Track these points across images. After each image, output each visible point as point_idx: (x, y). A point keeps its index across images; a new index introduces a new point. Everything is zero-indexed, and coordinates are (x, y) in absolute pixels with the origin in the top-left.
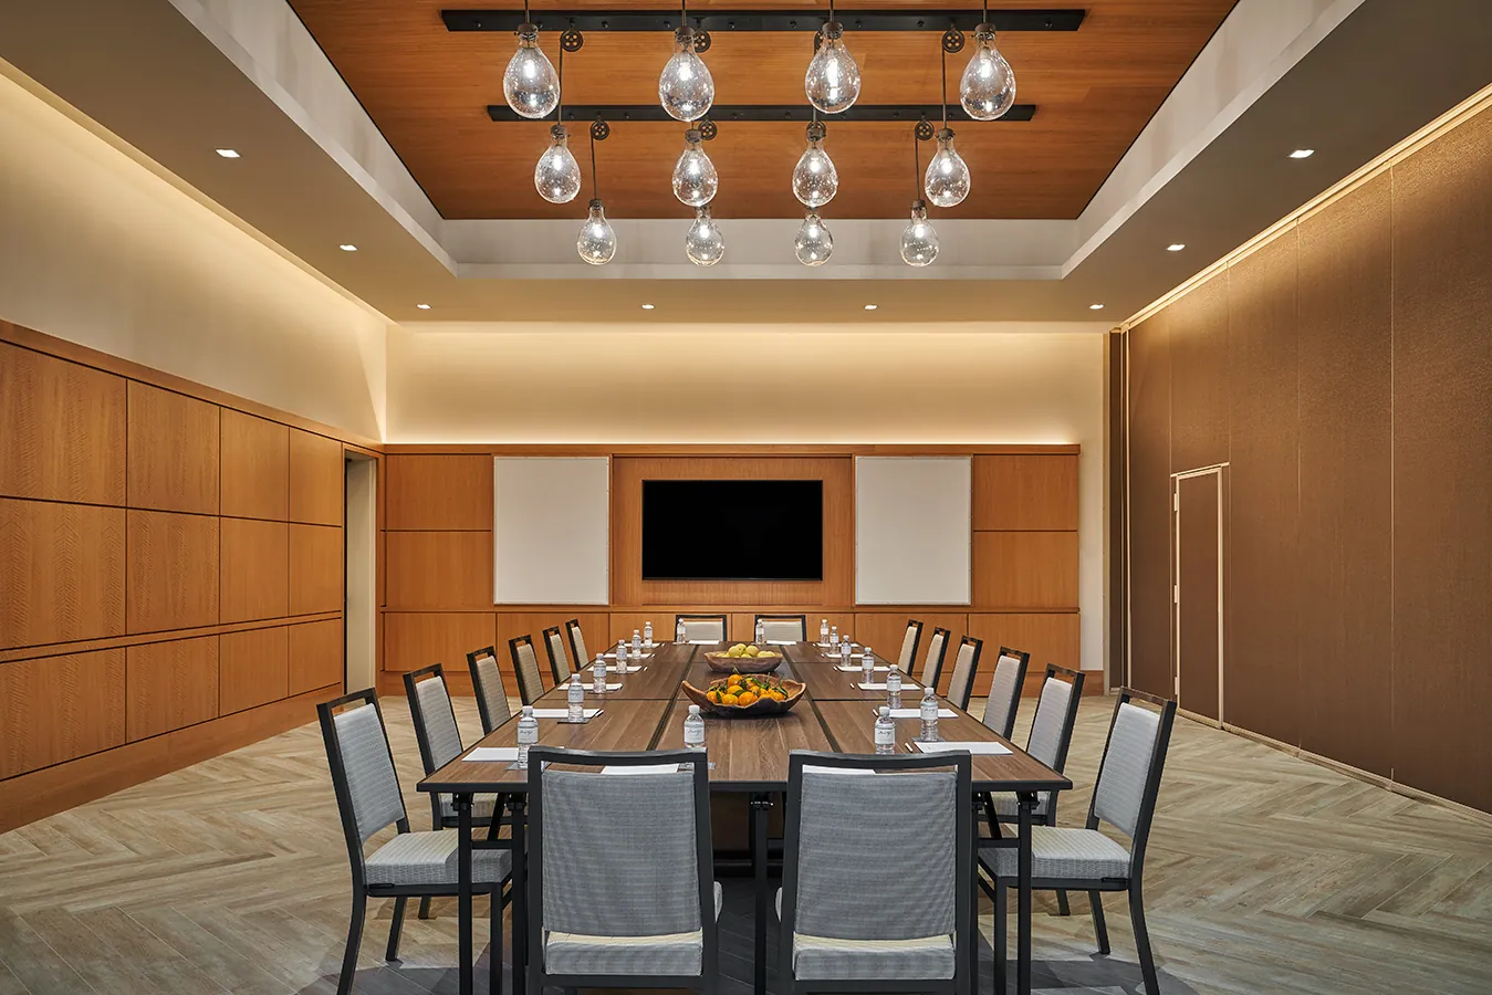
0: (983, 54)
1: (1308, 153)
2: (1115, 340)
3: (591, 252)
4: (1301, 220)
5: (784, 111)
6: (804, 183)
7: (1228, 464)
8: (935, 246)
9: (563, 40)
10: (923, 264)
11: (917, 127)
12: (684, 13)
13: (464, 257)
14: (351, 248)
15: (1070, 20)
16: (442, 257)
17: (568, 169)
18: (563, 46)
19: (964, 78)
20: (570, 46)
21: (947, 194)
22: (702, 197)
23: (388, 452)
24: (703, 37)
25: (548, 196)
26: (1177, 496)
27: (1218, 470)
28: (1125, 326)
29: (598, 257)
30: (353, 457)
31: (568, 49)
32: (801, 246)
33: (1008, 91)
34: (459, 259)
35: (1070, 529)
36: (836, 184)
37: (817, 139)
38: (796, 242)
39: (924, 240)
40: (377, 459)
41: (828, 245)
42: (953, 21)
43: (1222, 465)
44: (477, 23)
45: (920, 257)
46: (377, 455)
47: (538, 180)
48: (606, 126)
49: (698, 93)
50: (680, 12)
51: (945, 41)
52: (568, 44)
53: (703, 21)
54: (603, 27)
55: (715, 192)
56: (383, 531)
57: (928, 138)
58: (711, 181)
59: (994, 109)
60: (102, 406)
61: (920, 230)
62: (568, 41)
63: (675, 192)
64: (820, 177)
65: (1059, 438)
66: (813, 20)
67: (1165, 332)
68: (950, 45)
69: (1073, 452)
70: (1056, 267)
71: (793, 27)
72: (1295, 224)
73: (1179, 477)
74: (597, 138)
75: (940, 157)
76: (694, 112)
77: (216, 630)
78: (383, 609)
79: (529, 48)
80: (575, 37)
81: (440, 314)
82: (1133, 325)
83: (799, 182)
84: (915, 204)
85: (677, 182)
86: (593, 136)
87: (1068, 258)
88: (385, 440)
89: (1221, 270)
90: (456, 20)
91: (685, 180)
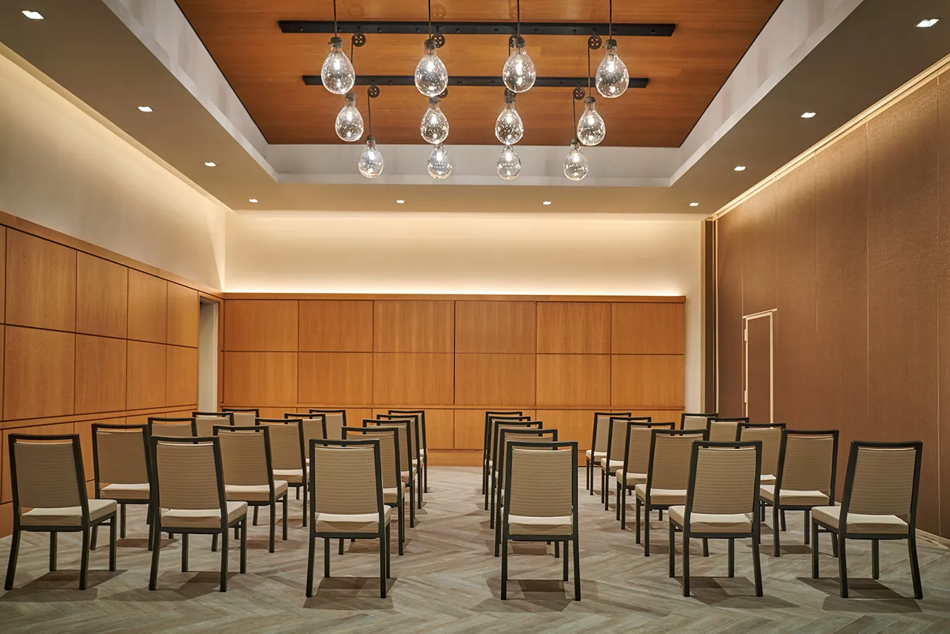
0: (609, 58)
1: (813, 115)
2: (709, 226)
3: (367, 169)
4: (818, 152)
5: (490, 80)
6: (502, 130)
7: (776, 310)
8: (585, 168)
9: (353, 39)
10: (578, 179)
11: (575, 91)
12: (430, 24)
13: (282, 169)
14: (212, 164)
15: (666, 29)
16: (269, 170)
17: (356, 121)
18: (353, 43)
19: (598, 71)
20: (359, 42)
21: (591, 138)
22: (438, 138)
23: (227, 298)
24: (440, 38)
25: (344, 137)
26: (746, 331)
27: (770, 314)
28: (715, 217)
29: (372, 173)
30: (204, 301)
31: (357, 45)
32: (500, 166)
33: (624, 80)
34: (279, 171)
35: (679, 353)
36: (522, 130)
37: (511, 102)
38: (498, 164)
39: (579, 163)
40: (219, 303)
41: (518, 166)
42: (595, 30)
43: (773, 310)
44: (300, 28)
45: (576, 174)
46: (219, 300)
47: (338, 127)
48: (378, 89)
49: (438, 80)
50: (427, 23)
51: (590, 42)
52: (357, 42)
53: (440, 28)
54: (378, 31)
55: (447, 134)
56: (222, 351)
57: (581, 98)
58: (444, 128)
59: (616, 91)
60: (63, 268)
61: (576, 158)
62: (357, 40)
63: (422, 135)
64: (512, 126)
65: (672, 291)
66: (509, 28)
67: (739, 221)
68: (593, 45)
69: (681, 302)
70: (667, 179)
71: (496, 32)
72: (813, 155)
73: (748, 318)
74: (372, 96)
75: (587, 115)
76: (436, 91)
77: (124, 414)
78: (222, 405)
79: (337, 52)
80: (361, 37)
81: (262, 206)
82: (720, 216)
83: (499, 129)
84: (573, 141)
85: (423, 129)
86: (369, 95)
87: (673, 173)
88: (224, 290)
89: (771, 182)
90: (288, 26)
91: (428, 128)
